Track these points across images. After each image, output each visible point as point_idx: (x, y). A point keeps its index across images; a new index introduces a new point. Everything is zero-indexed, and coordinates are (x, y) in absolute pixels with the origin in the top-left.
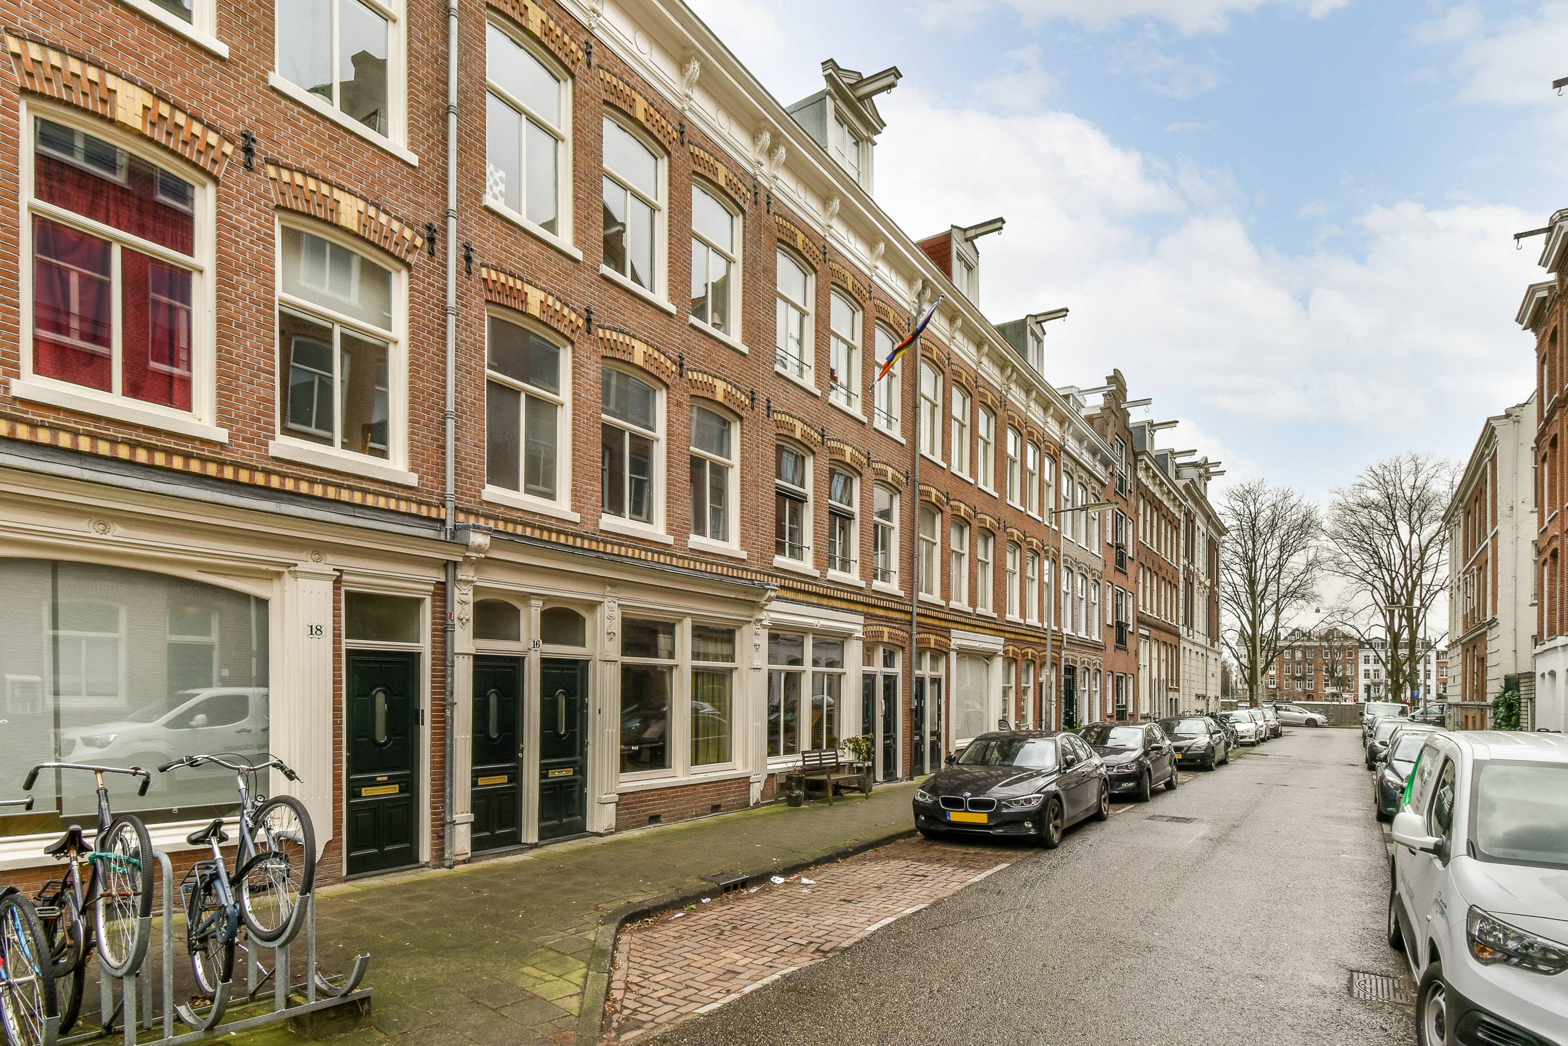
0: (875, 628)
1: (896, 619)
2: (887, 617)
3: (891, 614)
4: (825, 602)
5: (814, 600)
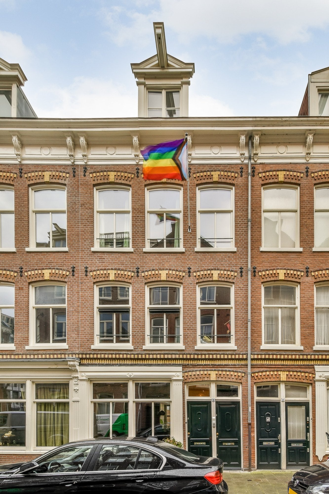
0: (197, 373)
1: (225, 365)
2: (213, 365)
3: (218, 363)
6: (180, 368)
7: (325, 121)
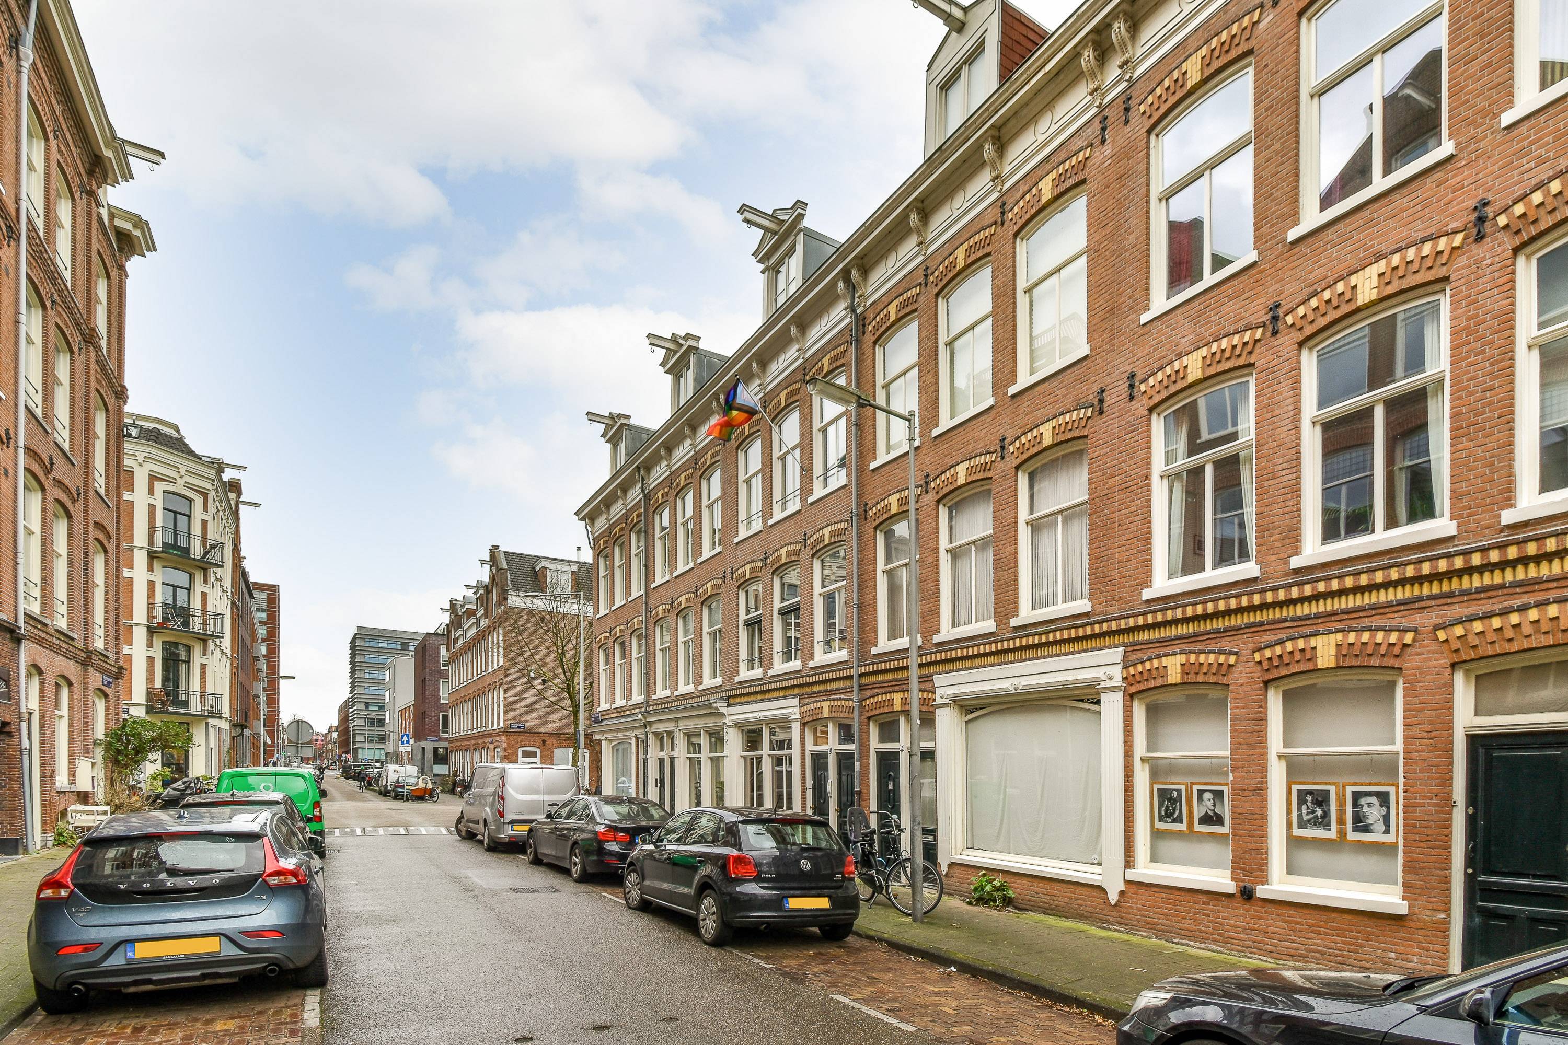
0: (812, 706)
1: (837, 690)
2: (826, 691)
3: (830, 686)
4: (767, 696)
5: (759, 697)
6: (795, 701)
7: (916, 179)
